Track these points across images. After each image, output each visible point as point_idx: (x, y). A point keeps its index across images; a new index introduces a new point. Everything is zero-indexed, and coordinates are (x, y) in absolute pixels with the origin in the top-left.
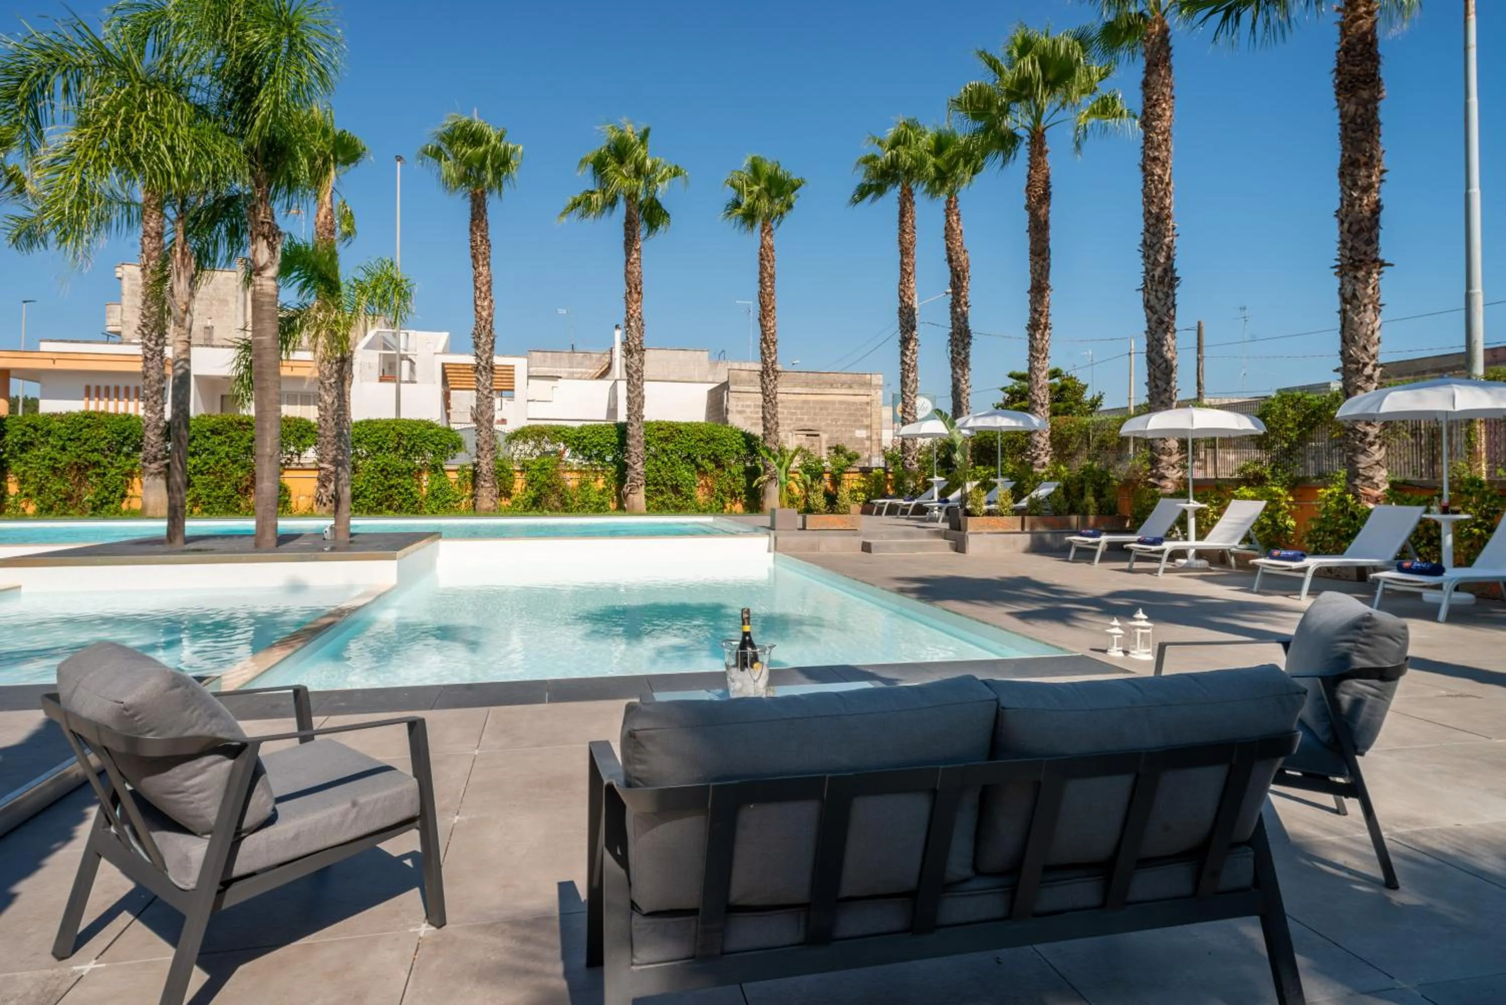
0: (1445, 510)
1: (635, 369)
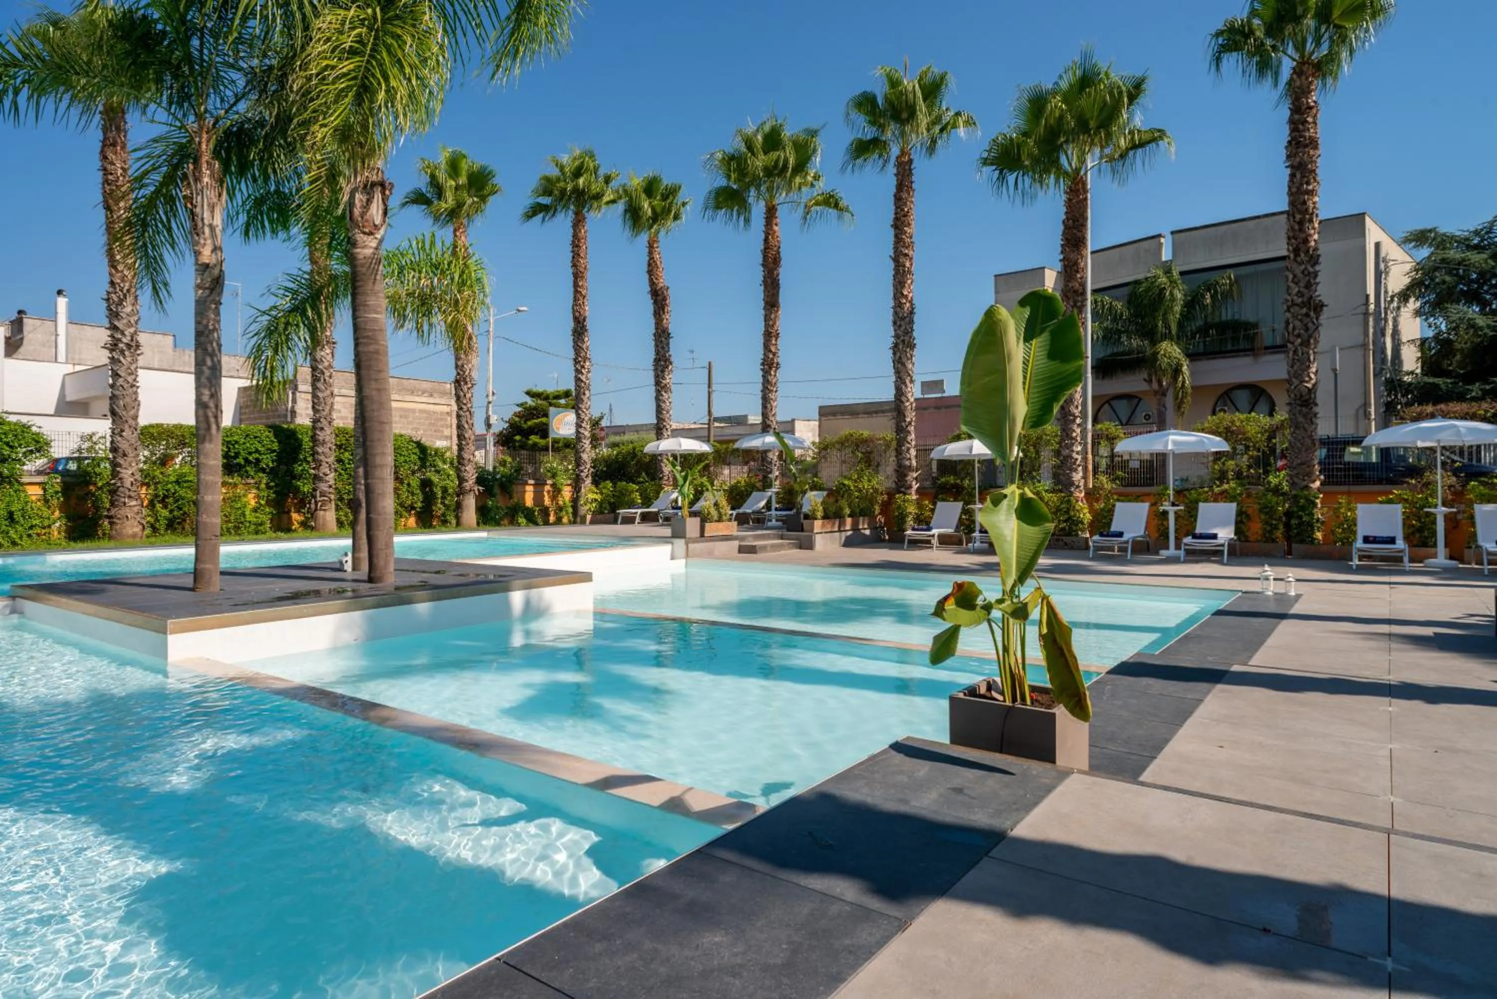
0: (1173, 505)
1: (326, 364)
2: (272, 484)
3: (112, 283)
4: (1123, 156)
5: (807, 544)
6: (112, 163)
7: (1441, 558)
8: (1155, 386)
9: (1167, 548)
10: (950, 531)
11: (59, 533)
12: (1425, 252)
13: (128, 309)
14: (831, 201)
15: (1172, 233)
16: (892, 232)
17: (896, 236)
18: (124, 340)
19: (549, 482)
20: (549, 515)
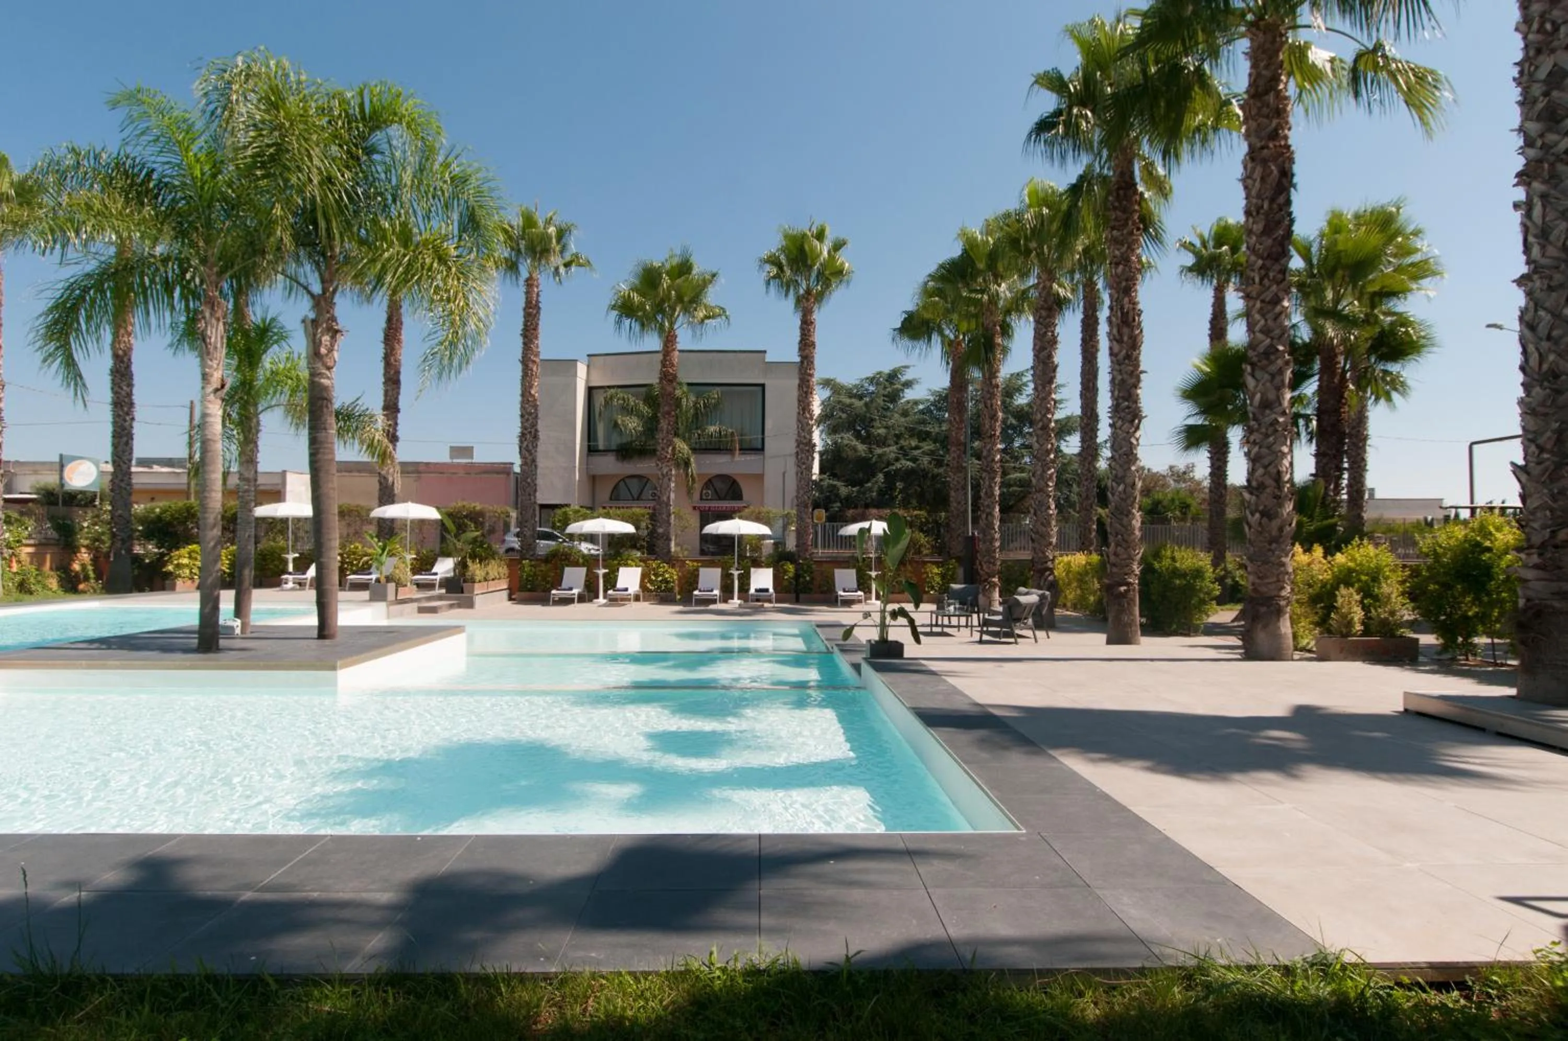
4: (701, 321)
5: (468, 604)
9: (732, 598)
10: (581, 590)
16: (521, 339)
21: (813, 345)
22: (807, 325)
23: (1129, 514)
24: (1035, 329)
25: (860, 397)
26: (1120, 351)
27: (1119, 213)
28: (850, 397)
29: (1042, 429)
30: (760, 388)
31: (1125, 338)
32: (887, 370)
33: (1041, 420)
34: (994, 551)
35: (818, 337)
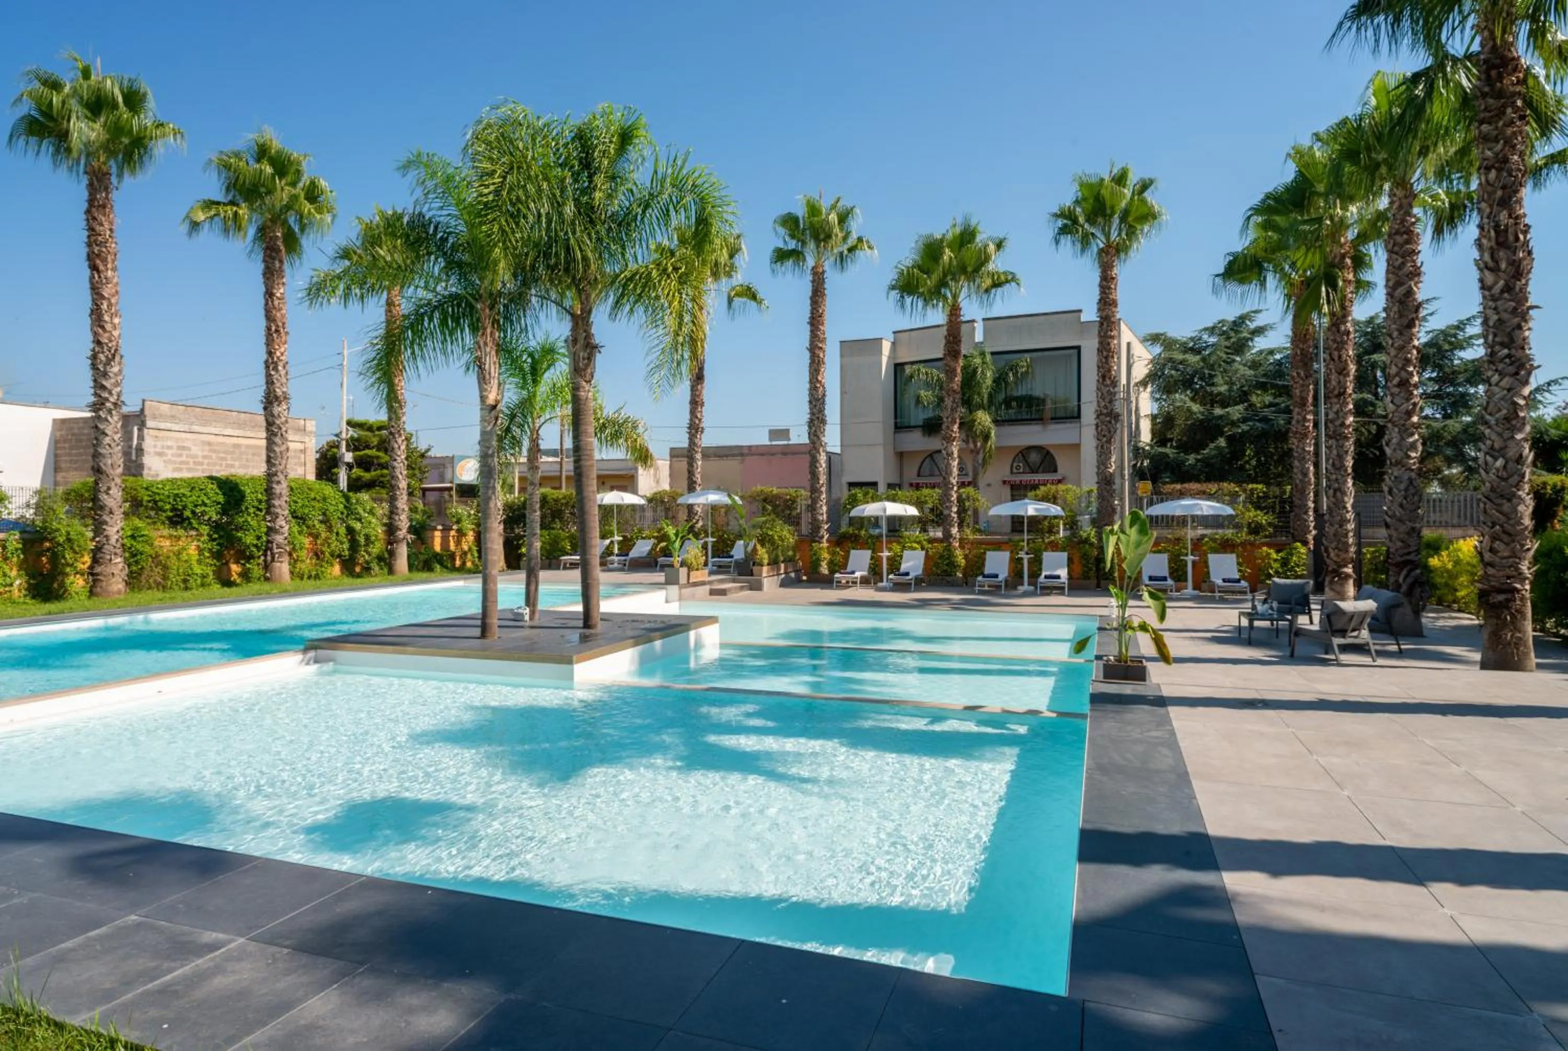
0: (1027, 553)
1: (283, 419)
2: (216, 536)
3: (99, 343)
4: (987, 291)
5: (757, 586)
6: (102, 225)
7: (1189, 591)
8: (971, 446)
9: (1022, 584)
10: (865, 573)
11: (20, 590)
12: (1158, 349)
13: (116, 369)
14: (750, 294)
15: (984, 320)
16: (808, 327)
17: (812, 331)
18: (112, 400)
19: (455, 527)
20: (454, 560)
21: (1114, 303)
22: (1107, 282)
23: (1511, 498)
24: (1388, 261)
25: (1195, 351)
26: (1496, 283)
27: (1491, 101)
28: (1185, 352)
29: (1399, 385)
30: (1076, 351)
31: (1503, 266)
32: (1231, 317)
33: (1397, 374)
34: (1346, 536)
35: (1121, 293)
